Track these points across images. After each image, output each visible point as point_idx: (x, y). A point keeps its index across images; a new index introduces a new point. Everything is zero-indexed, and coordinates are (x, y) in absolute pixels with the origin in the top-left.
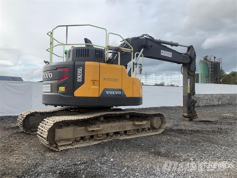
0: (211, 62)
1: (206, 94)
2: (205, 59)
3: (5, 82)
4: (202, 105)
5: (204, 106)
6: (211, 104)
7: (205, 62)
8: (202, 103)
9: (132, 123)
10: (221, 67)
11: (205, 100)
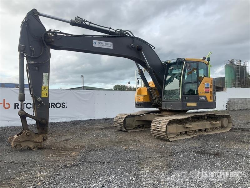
0: (238, 65)
1: (240, 99)
2: (231, 63)
3: (76, 92)
4: (237, 109)
5: (239, 110)
6: (245, 108)
7: (231, 66)
8: (237, 107)
9: (209, 122)
10: (247, 70)
11: (239, 104)
